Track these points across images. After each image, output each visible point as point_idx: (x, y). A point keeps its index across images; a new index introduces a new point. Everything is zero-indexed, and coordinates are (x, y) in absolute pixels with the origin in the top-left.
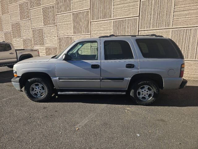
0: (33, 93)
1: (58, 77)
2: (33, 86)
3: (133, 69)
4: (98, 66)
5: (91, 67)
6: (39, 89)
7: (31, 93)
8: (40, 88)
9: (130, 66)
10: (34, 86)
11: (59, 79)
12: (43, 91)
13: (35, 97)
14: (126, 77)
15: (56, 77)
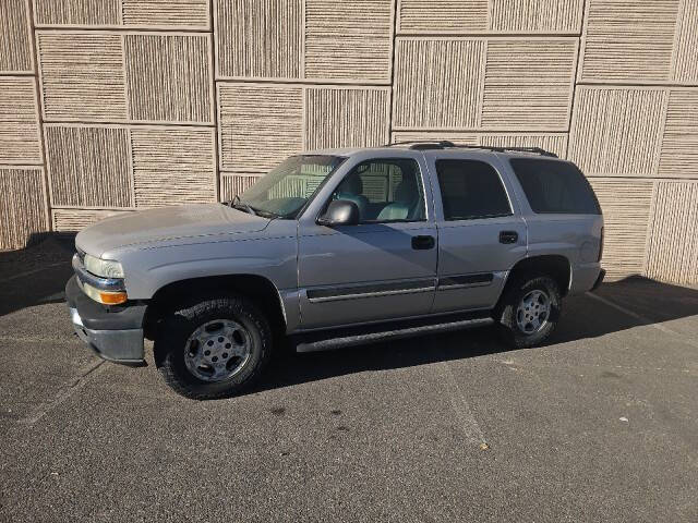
0: (194, 363)
1: (305, 287)
2: (200, 334)
3: (514, 244)
4: (430, 241)
5: (410, 246)
6: (223, 344)
7: (188, 365)
8: (227, 341)
9: (508, 237)
10: (205, 335)
11: (310, 294)
12: (239, 349)
13: (206, 378)
14: (497, 271)
15: (297, 288)
